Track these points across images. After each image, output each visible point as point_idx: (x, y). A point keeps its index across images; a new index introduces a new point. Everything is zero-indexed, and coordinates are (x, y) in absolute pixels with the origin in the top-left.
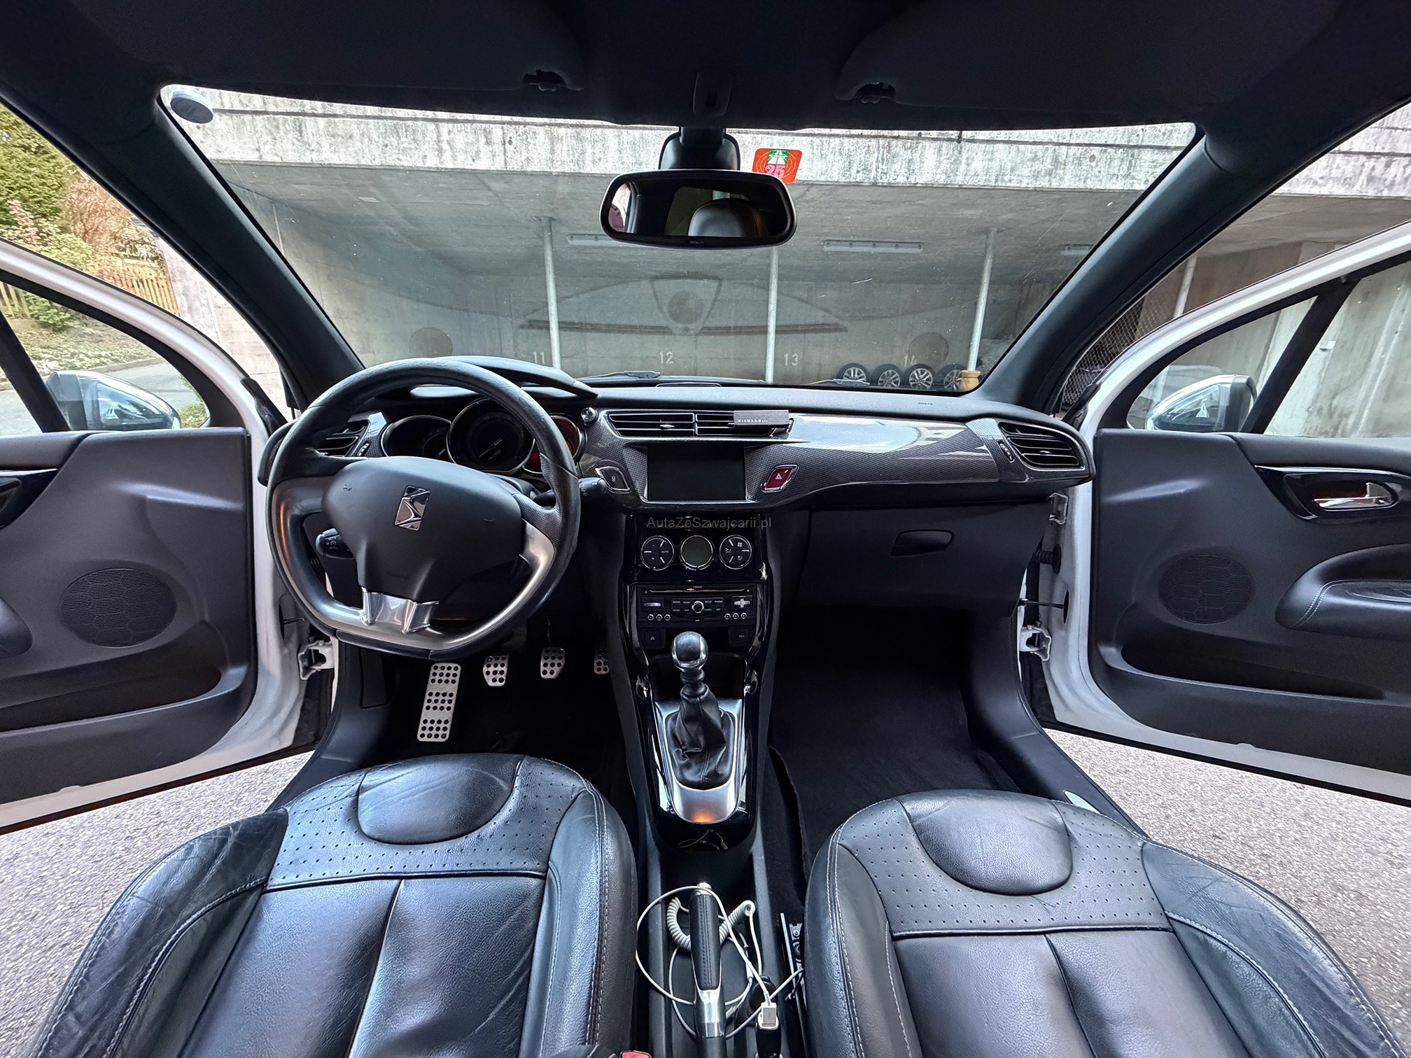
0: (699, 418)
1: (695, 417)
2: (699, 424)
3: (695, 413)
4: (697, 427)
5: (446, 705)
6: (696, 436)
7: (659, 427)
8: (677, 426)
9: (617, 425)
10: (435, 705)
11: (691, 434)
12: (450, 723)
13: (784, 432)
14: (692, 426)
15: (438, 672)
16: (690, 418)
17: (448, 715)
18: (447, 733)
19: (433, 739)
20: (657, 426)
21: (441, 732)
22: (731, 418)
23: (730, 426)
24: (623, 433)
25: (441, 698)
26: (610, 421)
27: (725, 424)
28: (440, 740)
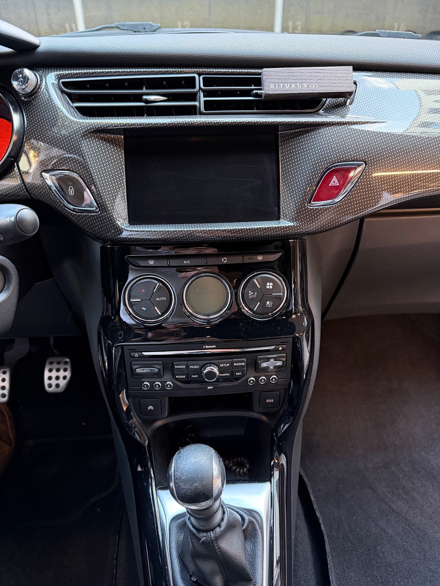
0: (207, 82)
1: (199, 82)
2: (207, 94)
3: (200, 75)
4: (203, 99)
6: (201, 114)
7: (141, 100)
8: (171, 97)
9: (73, 98)
11: (192, 111)
13: (343, 105)
14: (193, 97)
16: (190, 83)
20: (138, 98)
22: (258, 82)
23: (257, 95)
24: (85, 112)
26: (62, 92)
27: (248, 93)
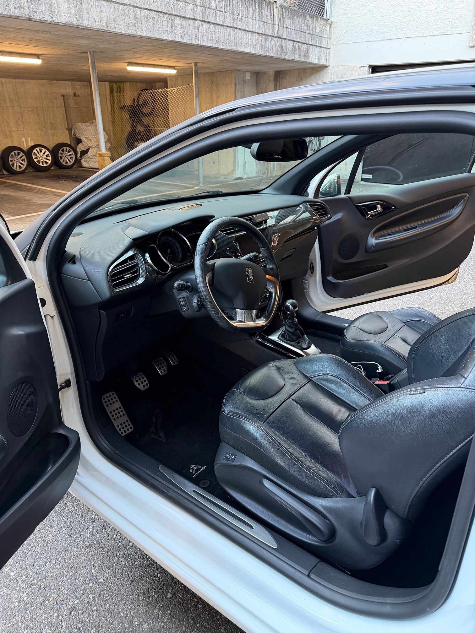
5: (121, 413)
10: (117, 416)
12: (129, 421)
15: (106, 400)
17: (126, 418)
18: (131, 425)
19: (128, 432)
21: (128, 427)
25: (117, 412)
28: (130, 430)
